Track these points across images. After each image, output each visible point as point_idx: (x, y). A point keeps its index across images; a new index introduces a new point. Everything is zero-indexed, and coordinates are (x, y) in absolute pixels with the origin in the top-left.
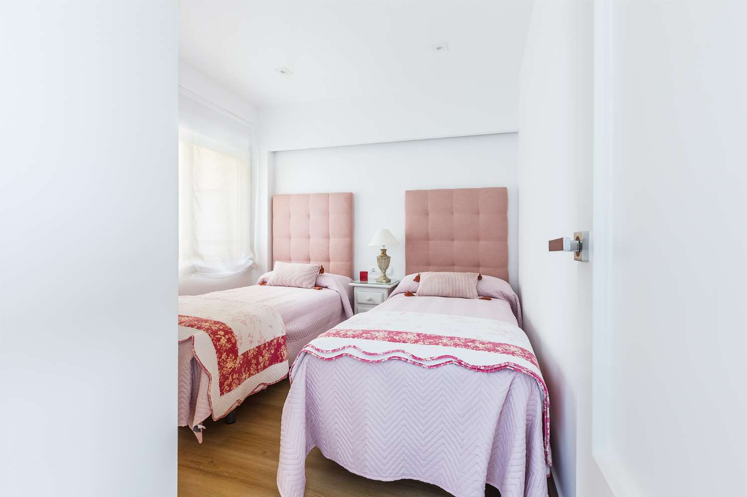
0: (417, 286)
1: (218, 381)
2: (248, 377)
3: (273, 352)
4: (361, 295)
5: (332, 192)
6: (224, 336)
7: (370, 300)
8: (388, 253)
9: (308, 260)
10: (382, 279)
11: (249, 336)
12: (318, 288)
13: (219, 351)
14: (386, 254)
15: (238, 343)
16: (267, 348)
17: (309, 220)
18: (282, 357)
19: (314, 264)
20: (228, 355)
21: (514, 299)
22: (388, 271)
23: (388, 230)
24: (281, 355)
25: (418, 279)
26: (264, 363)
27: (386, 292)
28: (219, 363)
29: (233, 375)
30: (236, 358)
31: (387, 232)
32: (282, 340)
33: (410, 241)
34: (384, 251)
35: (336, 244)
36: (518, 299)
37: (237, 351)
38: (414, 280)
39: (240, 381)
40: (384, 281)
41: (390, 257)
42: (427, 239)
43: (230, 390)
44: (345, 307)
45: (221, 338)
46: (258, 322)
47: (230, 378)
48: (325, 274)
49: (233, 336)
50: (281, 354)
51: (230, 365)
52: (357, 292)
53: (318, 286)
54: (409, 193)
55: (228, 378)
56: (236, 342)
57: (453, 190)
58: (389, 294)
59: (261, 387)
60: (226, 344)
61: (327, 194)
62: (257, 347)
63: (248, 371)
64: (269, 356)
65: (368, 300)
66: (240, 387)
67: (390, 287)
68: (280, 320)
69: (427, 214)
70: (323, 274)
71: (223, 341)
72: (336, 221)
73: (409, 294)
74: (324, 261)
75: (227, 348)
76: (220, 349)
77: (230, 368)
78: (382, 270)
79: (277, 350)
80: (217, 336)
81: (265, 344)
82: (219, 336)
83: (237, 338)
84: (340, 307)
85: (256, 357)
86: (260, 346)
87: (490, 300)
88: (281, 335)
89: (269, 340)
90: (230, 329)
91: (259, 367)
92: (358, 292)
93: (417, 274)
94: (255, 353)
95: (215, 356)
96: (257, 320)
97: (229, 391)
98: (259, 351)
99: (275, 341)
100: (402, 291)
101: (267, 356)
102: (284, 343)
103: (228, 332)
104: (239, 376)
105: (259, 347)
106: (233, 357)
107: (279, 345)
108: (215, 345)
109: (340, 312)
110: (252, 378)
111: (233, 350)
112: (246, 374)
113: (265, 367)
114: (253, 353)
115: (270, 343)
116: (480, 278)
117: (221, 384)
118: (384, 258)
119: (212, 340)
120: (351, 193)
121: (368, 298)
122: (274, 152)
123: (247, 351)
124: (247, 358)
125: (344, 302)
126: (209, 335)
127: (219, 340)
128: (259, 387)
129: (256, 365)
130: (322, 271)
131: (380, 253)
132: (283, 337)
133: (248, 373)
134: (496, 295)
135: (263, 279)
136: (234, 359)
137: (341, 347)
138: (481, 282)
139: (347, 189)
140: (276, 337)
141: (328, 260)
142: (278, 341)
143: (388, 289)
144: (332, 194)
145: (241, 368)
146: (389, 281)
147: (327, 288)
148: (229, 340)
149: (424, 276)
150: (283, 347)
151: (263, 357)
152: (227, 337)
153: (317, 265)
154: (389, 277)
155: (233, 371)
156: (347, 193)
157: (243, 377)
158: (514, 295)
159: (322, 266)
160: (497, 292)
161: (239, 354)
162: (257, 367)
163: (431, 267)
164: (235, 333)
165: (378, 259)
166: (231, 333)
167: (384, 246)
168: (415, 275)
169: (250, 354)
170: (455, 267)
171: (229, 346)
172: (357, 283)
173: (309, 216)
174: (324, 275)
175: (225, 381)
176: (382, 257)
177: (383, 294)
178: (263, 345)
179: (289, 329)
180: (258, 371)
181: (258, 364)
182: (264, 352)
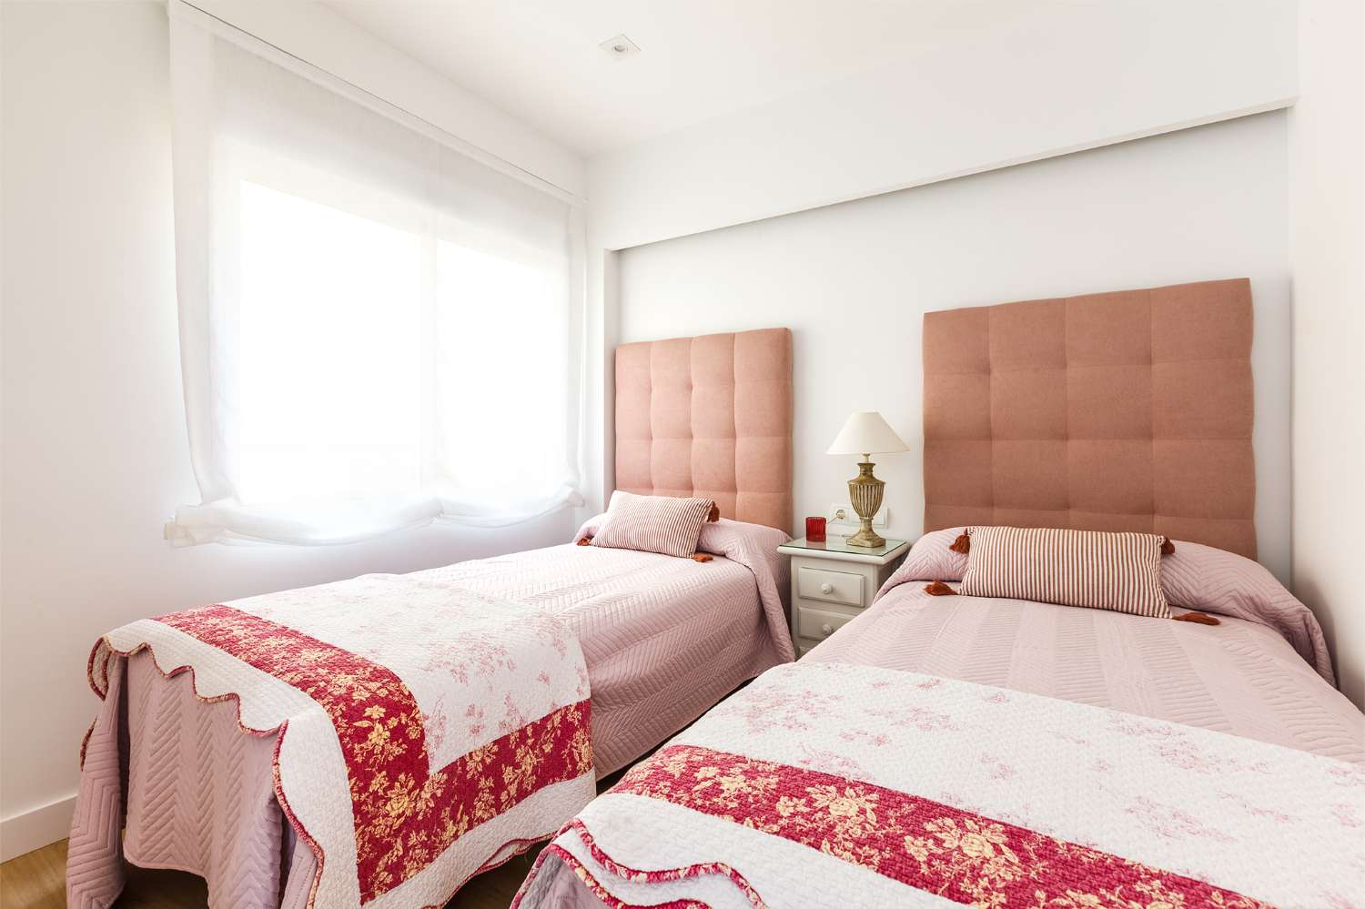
0: (962, 562)
1: (355, 860)
2: (466, 831)
3: (548, 748)
4: (812, 577)
5: (739, 331)
6: (383, 721)
7: (832, 591)
8: (878, 474)
9: (689, 487)
10: (860, 539)
11: (470, 714)
12: (702, 556)
13: (359, 772)
14: (872, 476)
15: (427, 739)
16: (530, 741)
17: (690, 399)
18: (574, 764)
19: (700, 498)
20: (392, 779)
21: (1301, 624)
22: (878, 518)
23: (876, 415)
24: (572, 759)
25: (962, 545)
26: (521, 783)
27: (872, 575)
28: (357, 808)
29: (406, 838)
30: (419, 785)
31: (875, 423)
32: (578, 715)
33: (937, 441)
34: (867, 468)
35: (751, 450)
36: (1316, 625)
37: (425, 764)
38: (952, 548)
39: (432, 850)
40: (869, 543)
41: (883, 484)
42: (989, 436)
43: (397, 882)
44: (767, 606)
45: (371, 729)
46: (505, 667)
47: (399, 845)
48: (722, 521)
49: (413, 719)
50: (571, 753)
51: (398, 805)
52: (798, 569)
53: (704, 553)
54: (933, 320)
55: (389, 847)
56: (423, 737)
57: (1064, 299)
58: (880, 585)
59: (511, 850)
60: (388, 746)
61: (730, 334)
62: (496, 742)
63: (466, 812)
64: (535, 761)
65: (826, 593)
66: (430, 867)
67: (882, 561)
68: (576, 657)
69: (987, 371)
70: (717, 523)
71: (378, 736)
72: (751, 398)
73: (940, 587)
74: (722, 490)
75: (391, 758)
76: (365, 762)
77: (399, 816)
78: (861, 515)
79: (560, 743)
80: (356, 724)
81: (523, 731)
82: (365, 724)
83: (426, 724)
84: (754, 608)
85: (493, 770)
86: (507, 738)
87: (1215, 623)
88: (573, 699)
89: (536, 717)
90: (410, 696)
91: (504, 797)
92: (801, 570)
93: (959, 531)
94: (488, 761)
95: (346, 785)
96: (501, 663)
97: (391, 886)
98: (504, 751)
99: (557, 719)
100: (917, 576)
101: (529, 762)
102: (583, 723)
103: (400, 705)
104: (428, 836)
105: (502, 742)
106: (411, 783)
107: (568, 729)
108: (348, 755)
109: (753, 620)
110: (479, 830)
111: (412, 761)
112: (456, 823)
113: (522, 794)
114: (483, 761)
115: (539, 728)
116: (1167, 550)
117: (366, 871)
118: (868, 488)
119: (341, 737)
120: (786, 329)
121: (825, 586)
122: (620, 252)
123: (462, 759)
124: (462, 777)
125: (764, 595)
126: (335, 721)
127: (362, 735)
128: (502, 853)
129: (492, 791)
130: (714, 514)
131: (856, 473)
132: (579, 706)
133: (466, 818)
134: (1230, 605)
135: (589, 529)
136: (414, 788)
137: (683, 862)
138: (1170, 562)
139: (776, 320)
140: (562, 704)
141: (733, 488)
142: (564, 718)
143: (878, 565)
144: (739, 333)
145: (437, 810)
146: (880, 544)
147: (724, 555)
148: (398, 734)
149: (980, 536)
150: (579, 735)
151: (517, 766)
152: (393, 722)
153: (703, 501)
154: (880, 532)
155: (410, 823)
156: (775, 330)
157: (446, 836)
158: (1300, 611)
159: (714, 504)
160: (1234, 598)
161: (434, 770)
162: (497, 799)
163: (997, 512)
164: (424, 706)
165: (852, 489)
166: (409, 709)
167: (867, 455)
168: (955, 533)
169: (471, 765)
170: (1072, 512)
171: (398, 750)
172: (799, 547)
173: (690, 387)
174: (718, 526)
175: (378, 858)
176: (861, 482)
177: (865, 578)
178: (517, 734)
179: (603, 678)
180: (498, 807)
181: (499, 787)
182: (520, 752)
